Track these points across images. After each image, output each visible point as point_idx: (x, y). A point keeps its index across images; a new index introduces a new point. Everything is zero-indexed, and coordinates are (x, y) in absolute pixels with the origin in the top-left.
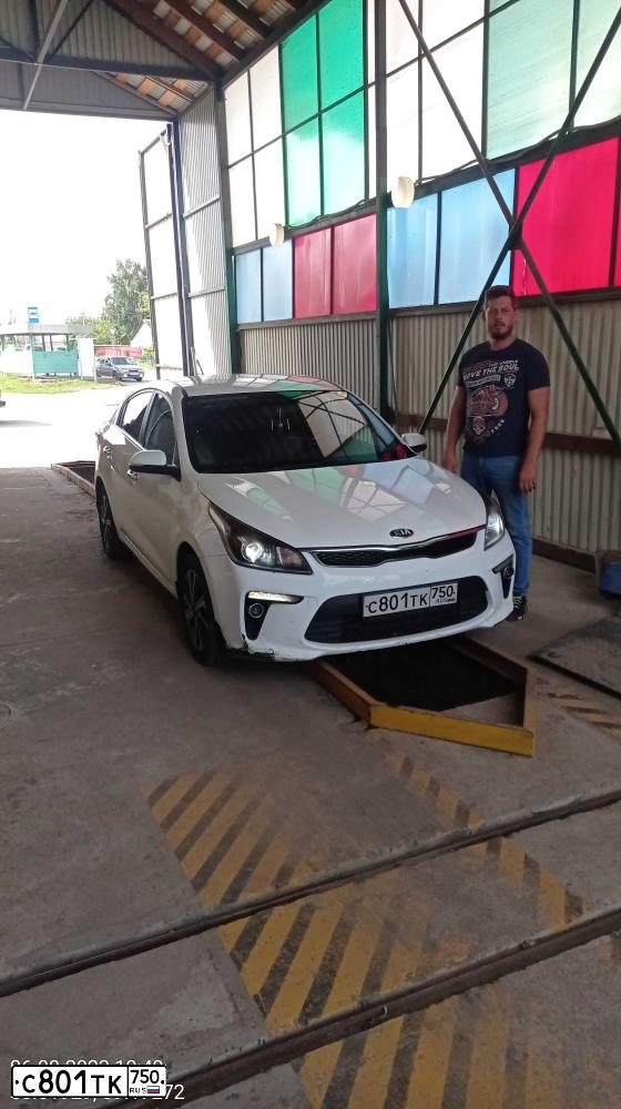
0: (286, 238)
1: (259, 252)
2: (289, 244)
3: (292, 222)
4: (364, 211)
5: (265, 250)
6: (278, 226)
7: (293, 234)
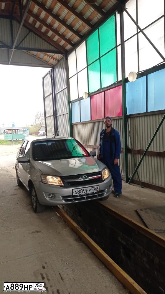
0: (88, 97)
1: (79, 101)
2: (89, 99)
3: (90, 91)
4: (117, 85)
5: (81, 101)
6: (86, 93)
7: (91, 95)
